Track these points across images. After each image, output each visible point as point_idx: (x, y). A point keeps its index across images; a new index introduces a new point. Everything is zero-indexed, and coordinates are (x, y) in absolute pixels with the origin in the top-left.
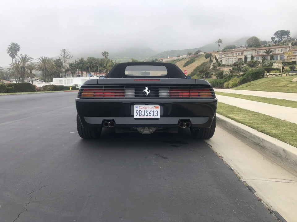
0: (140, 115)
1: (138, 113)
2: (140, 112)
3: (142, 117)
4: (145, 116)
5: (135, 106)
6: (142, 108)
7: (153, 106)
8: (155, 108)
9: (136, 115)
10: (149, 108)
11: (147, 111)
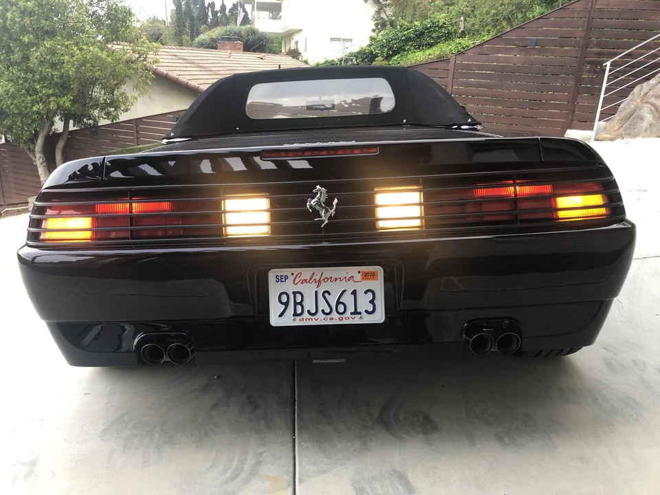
0: (299, 311)
1: (286, 304)
2: (299, 300)
3: (306, 321)
4: (320, 314)
5: (272, 275)
6: (306, 280)
7: (353, 271)
8: (363, 279)
9: (281, 315)
10: (336, 279)
11: (326, 295)
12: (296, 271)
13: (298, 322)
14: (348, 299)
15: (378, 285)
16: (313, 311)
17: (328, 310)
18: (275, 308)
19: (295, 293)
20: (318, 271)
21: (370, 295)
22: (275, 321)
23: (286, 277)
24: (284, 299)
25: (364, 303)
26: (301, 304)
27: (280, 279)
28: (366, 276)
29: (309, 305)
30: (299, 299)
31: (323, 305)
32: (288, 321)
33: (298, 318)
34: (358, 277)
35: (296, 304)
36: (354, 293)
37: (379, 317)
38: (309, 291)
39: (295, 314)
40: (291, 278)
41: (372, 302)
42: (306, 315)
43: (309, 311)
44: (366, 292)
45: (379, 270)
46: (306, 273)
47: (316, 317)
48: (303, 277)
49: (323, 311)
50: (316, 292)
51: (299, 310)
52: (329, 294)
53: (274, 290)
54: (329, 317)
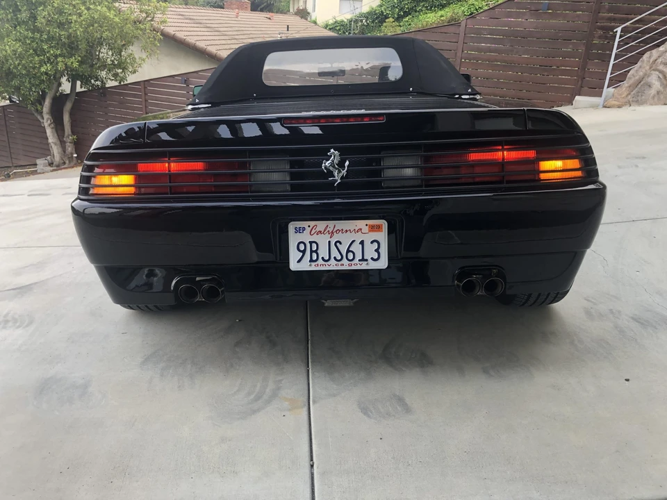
1: (304, 252)
3: (320, 266)
4: (333, 261)
5: (292, 227)
6: (320, 232)
7: (361, 224)
8: (370, 231)
9: (299, 261)
10: (347, 231)
11: (338, 244)
12: (312, 223)
13: (313, 268)
14: (356, 248)
15: (383, 237)
16: (327, 258)
17: (339, 257)
18: (294, 255)
19: (311, 243)
20: (331, 224)
21: (376, 244)
22: (294, 266)
23: (304, 229)
24: (302, 247)
25: (370, 253)
26: (316, 252)
27: (298, 230)
28: (373, 228)
29: (323, 253)
30: (314, 248)
31: (335, 253)
32: (305, 266)
33: (313, 264)
34: (366, 229)
35: (312, 252)
36: (362, 243)
37: (383, 264)
38: (323, 241)
39: (311, 261)
40: (308, 230)
41: (377, 250)
43: (323, 258)
44: (372, 242)
45: (384, 224)
46: (321, 225)
47: (329, 263)
48: (318, 229)
49: (335, 258)
50: (329, 242)
51: (315, 257)
52: (340, 243)
53: (294, 239)
54: (340, 263)
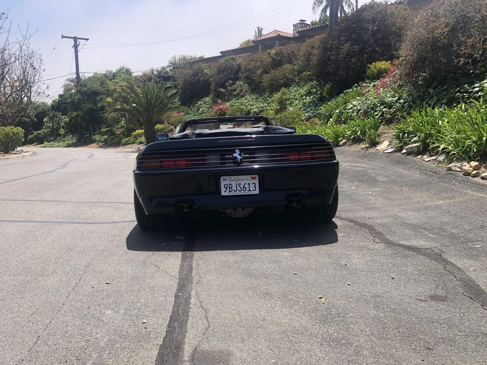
3: (233, 193)
4: (238, 191)
5: (222, 178)
6: (233, 180)
7: (248, 177)
9: (225, 192)
10: (243, 180)
11: (240, 185)
12: (230, 177)
13: (230, 194)
14: (247, 186)
15: (257, 181)
16: (236, 190)
17: (240, 190)
18: (223, 189)
19: (229, 184)
20: (237, 177)
22: (223, 194)
23: (227, 179)
24: (226, 186)
25: (252, 188)
26: (231, 188)
27: (224, 180)
28: (253, 178)
29: (234, 188)
30: (231, 186)
31: (239, 188)
32: (227, 194)
34: (250, 179)
35: (230, 188)
36: (249, 184)
37: (257, 192)
38: (234, 184)
39: (230, 191)
41: (255, 187)
42: (233, 191)
44: (253, 184)
45: (257, 176)
46: (233, 178)
47: (236, 192)
50: (236, 184)
53: (223, 183)
54: (240, 192)
